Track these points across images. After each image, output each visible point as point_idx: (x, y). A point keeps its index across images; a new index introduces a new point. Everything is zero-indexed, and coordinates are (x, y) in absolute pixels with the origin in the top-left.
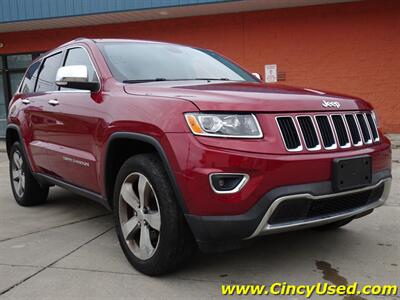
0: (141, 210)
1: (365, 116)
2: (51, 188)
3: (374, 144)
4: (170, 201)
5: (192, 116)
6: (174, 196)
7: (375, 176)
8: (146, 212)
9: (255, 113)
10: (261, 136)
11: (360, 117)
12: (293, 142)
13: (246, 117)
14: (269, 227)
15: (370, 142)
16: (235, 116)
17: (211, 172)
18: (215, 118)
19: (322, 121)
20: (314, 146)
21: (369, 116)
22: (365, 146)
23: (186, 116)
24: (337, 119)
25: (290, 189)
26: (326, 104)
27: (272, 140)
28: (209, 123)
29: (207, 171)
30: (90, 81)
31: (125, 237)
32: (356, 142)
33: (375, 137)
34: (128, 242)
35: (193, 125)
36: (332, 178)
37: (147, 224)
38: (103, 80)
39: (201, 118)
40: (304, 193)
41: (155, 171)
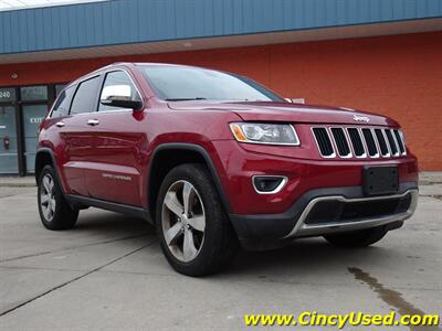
0: (185, 216)
1: (392, 131)
2: (81, 211)
3: (400, 157)
4: (215, 203)
5: (237, 125)
6: (218, 198)
7: (401, 185)
8: (190, 217)
9: (293, 123)
10: (298, 143)
11: (388, 132)
12: (327, 149)
13: (284, 127)
14: (305, 227)
15: (397, 154)
16: (275, 126)
17: (253, 174)
18: (257, 127)
19: (353, 132)
20: (346, 155)
21: (396, 132)
22: (392, 158)
23: (231, 125)
24: (367, 132)
25: (324, 191)
26: (357, 119)
27: (308, 147)
28: (251, 131)
29: (250, 173)
30: (133, 99)
31: (168, 243)
32: (384, 154)
33: (402, 151)
34: (170, 248)
35: (237, 133)
36: (362, 183)
37: (190, 228)
38: (146, 99)
39: (245, 127)
40: (337, 195)
41: (200, 177)
